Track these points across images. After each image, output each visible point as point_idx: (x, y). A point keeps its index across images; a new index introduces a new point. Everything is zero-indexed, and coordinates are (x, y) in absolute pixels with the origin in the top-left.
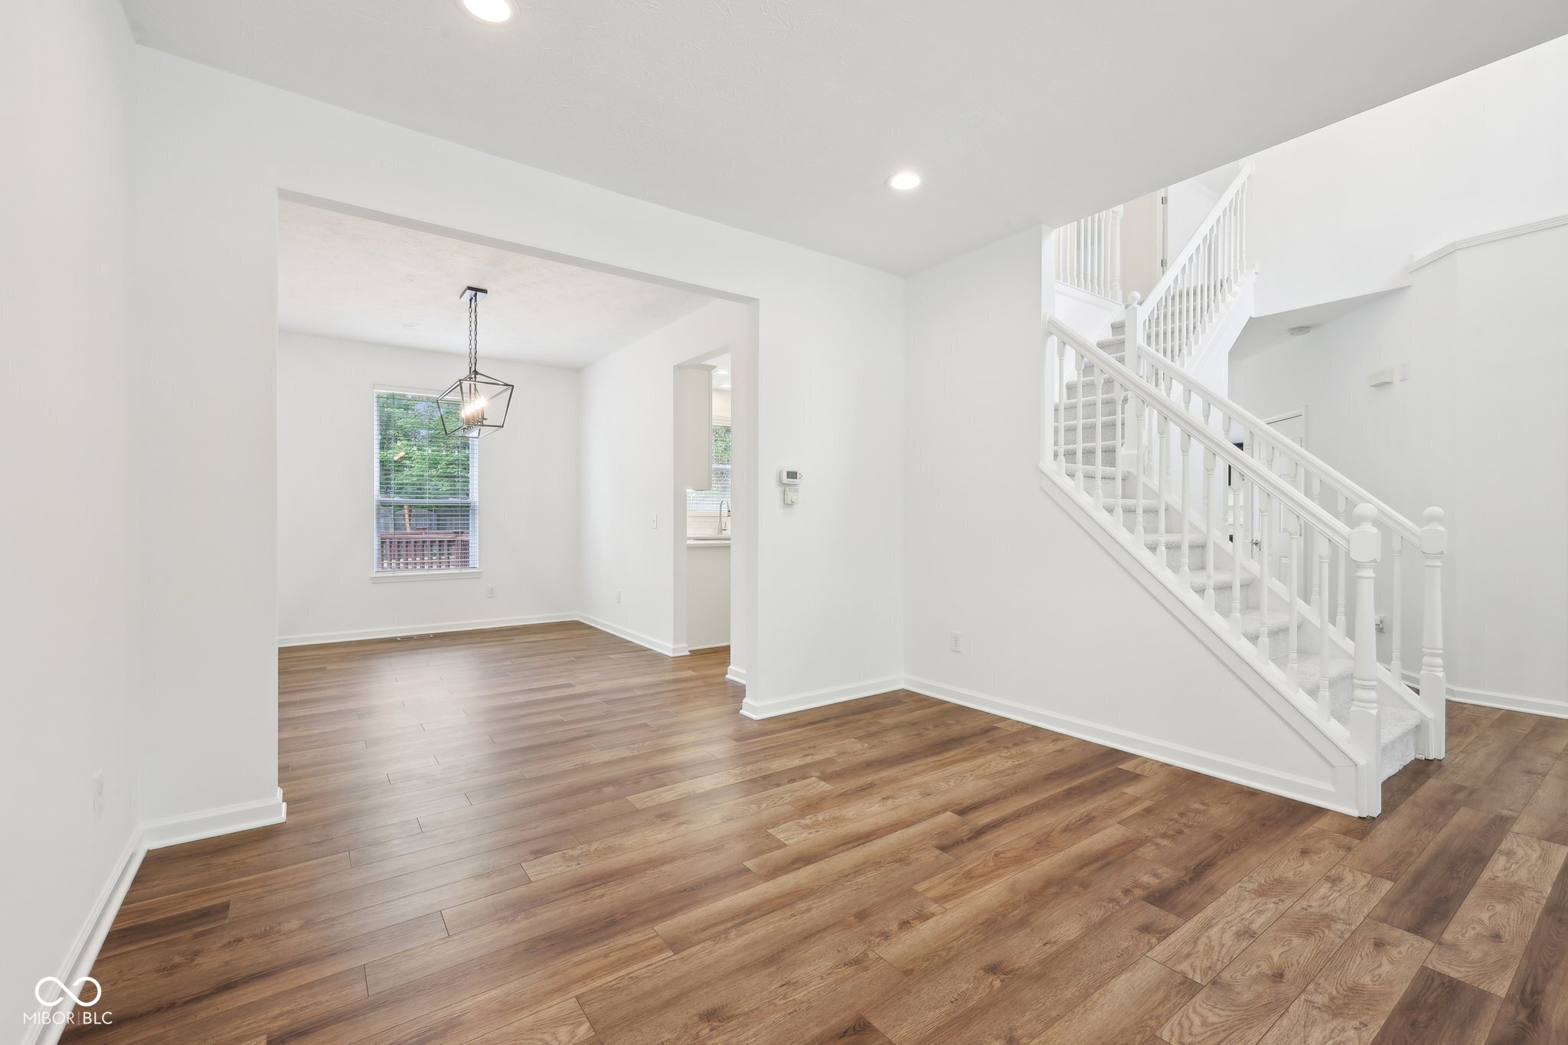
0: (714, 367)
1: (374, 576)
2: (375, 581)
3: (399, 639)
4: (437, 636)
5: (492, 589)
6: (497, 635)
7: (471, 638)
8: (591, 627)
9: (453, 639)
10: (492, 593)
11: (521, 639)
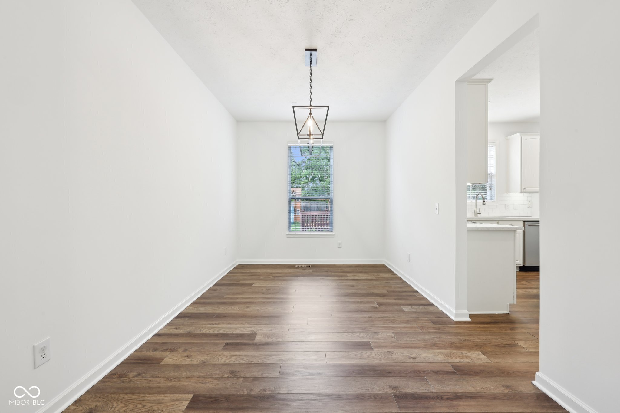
0: (490, 80)
1: (287, 234)
2: (288, 236)
3: (296, 266)
4: (314, 267)
5: (340, 244)
6: (340, 270)
7: (327, 271)
8: (391, 272)
9: (318, 270)
10: (340, 245)
11: (351, 276)
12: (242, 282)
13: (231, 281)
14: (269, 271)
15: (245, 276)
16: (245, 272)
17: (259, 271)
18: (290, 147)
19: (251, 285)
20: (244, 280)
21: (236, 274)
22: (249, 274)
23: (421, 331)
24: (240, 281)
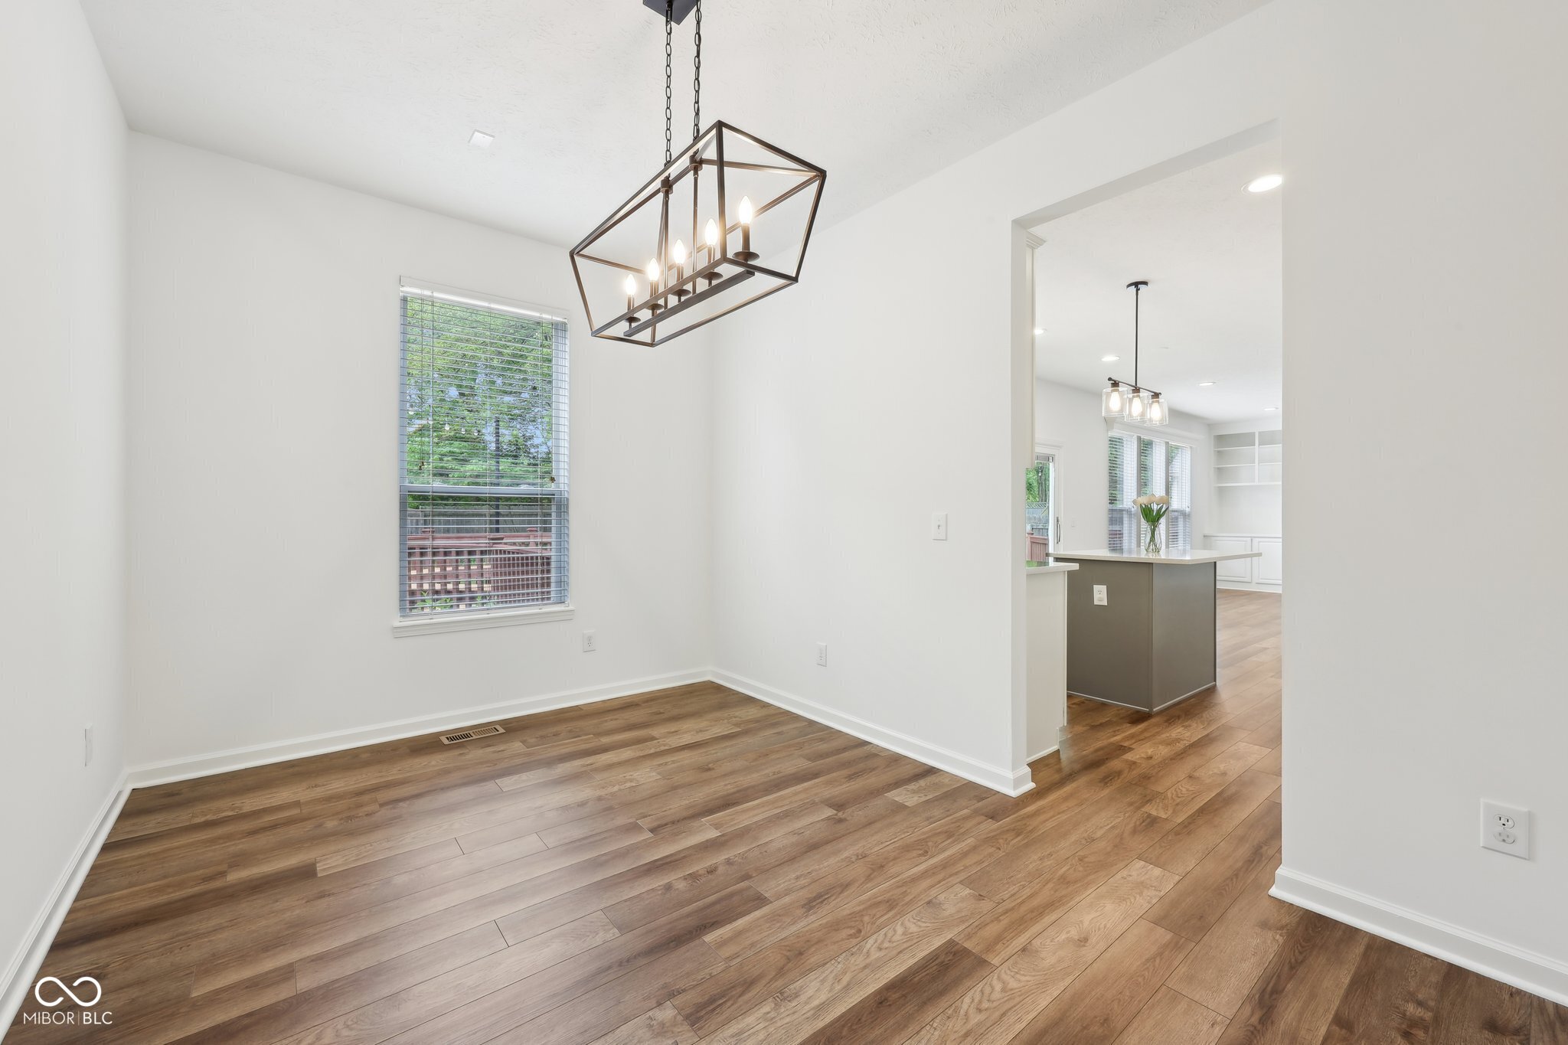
1: (397, 624)
3: (445, 742)
4: (514, 728)
6: (610, 725)
7: (574, 734)
8: (750, 700)
9: (542, 737)
10: (589, 644)
11: (667, 736)
12: (234, 876)
13: (160, 890)
14: (338, 784)
15: (229, 837)
16: (210, 817)
17: (284, 795)
18: (405, 300)
19: (307, 873)
20: (239, 860)
21: (166, 844)
22: (246, 826)
23: (1001, 853)
24: (223, 874)
